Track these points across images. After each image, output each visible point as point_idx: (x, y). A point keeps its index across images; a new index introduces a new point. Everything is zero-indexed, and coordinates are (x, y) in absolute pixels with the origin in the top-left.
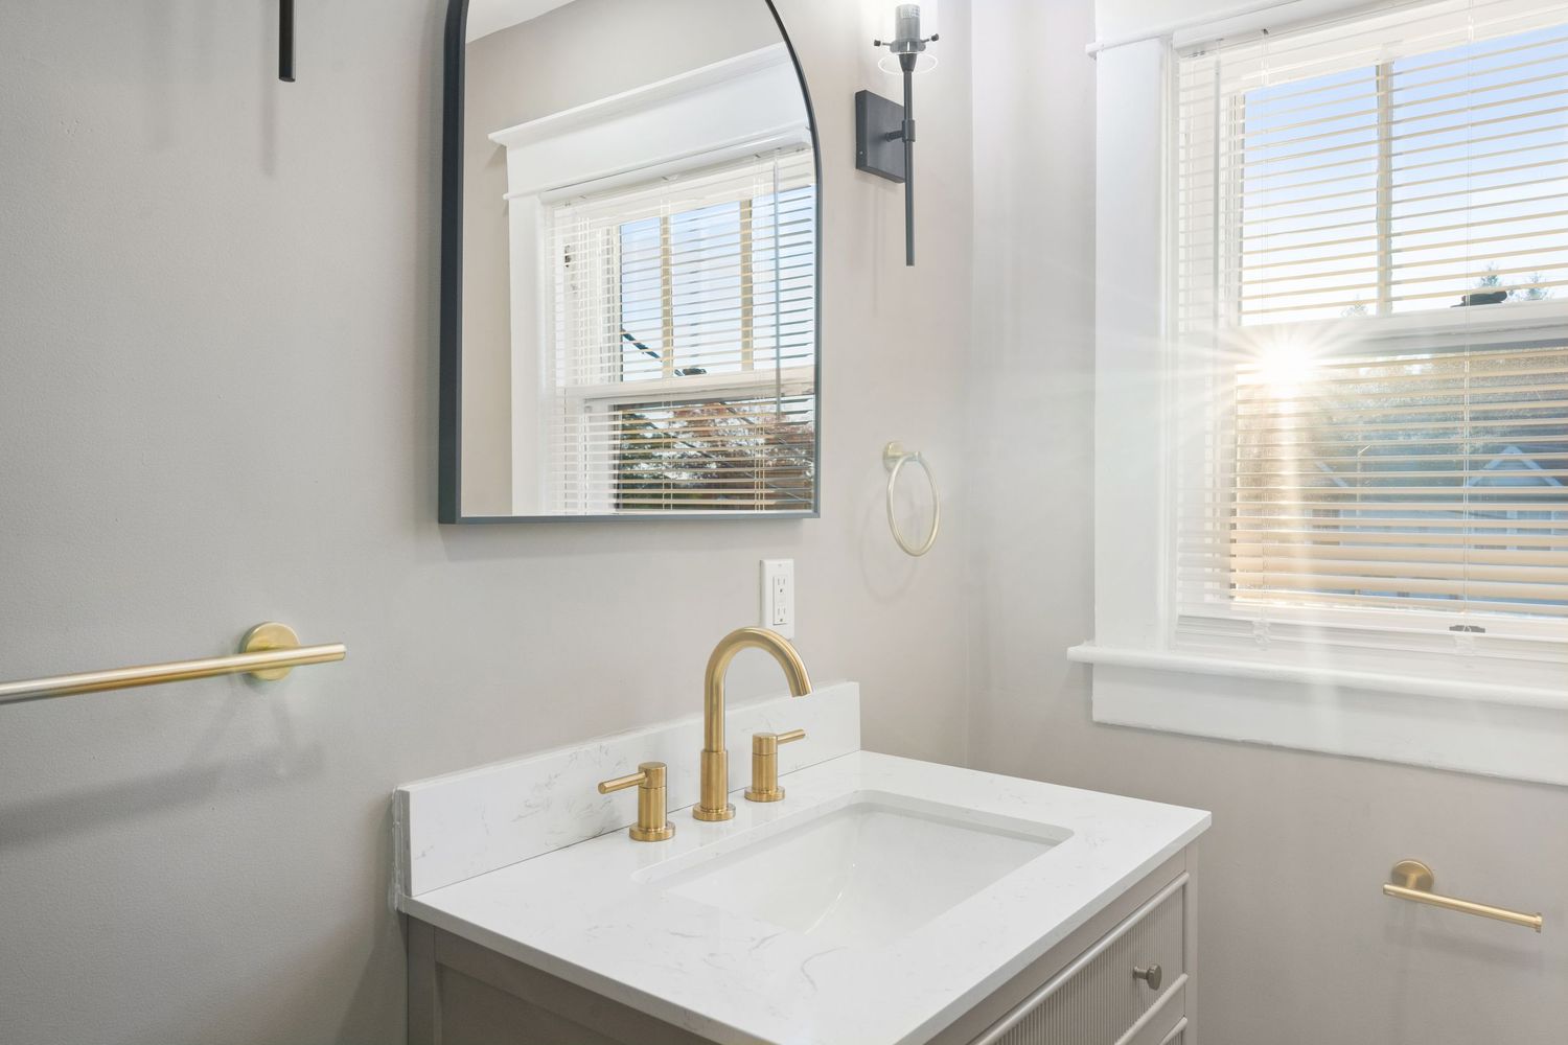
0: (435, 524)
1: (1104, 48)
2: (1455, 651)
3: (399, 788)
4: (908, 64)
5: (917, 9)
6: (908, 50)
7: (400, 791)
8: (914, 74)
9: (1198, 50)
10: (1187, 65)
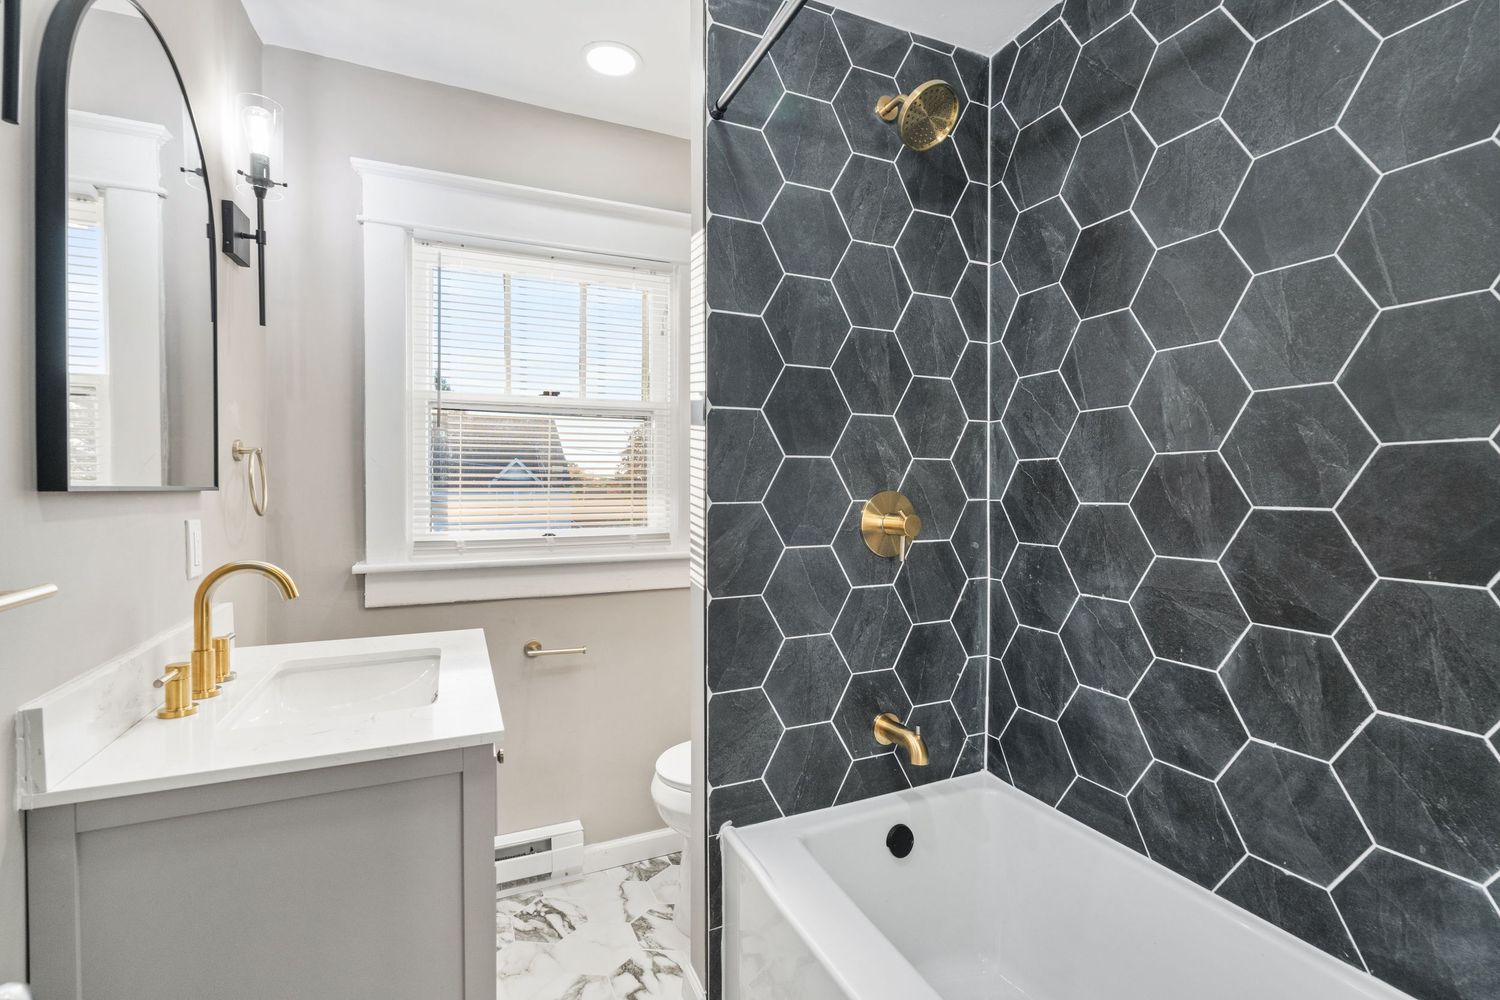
0: (36, 492)
1: (369, 221)
2: (547, 545)
3: (21, 710)
4: (260, 194)
5: (268, 159)
6: (261, 186)
7: (24, 712)
8: (265, 201)
9: (425, 242)
10: (417, 248)
